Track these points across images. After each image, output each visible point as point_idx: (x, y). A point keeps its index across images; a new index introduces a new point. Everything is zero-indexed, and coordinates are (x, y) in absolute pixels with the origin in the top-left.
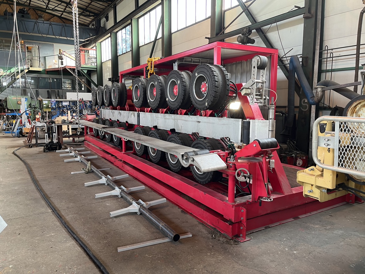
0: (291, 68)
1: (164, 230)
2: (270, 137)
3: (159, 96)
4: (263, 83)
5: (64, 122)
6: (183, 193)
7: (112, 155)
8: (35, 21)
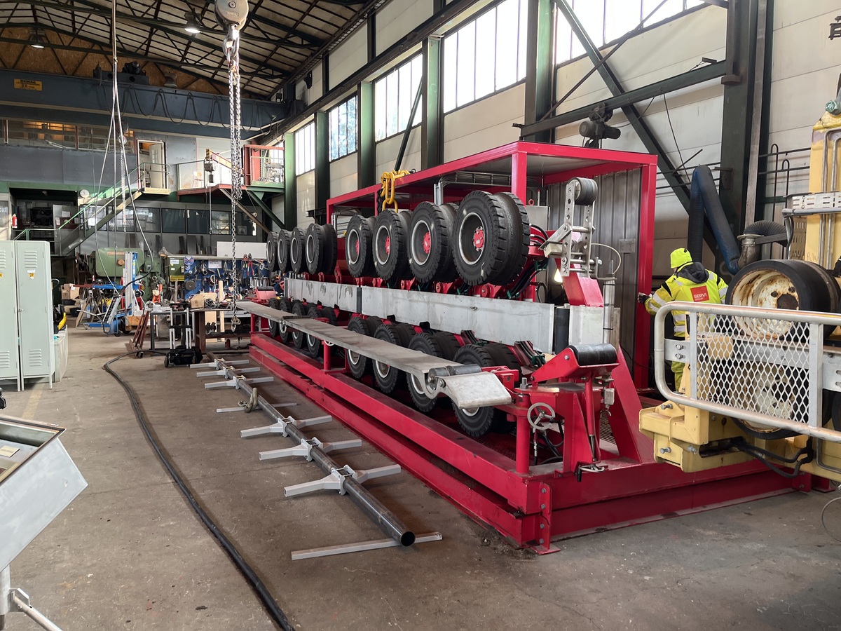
0: (697, 192)
1: (386, 523)
2: (605, 342)
3: (396, 254)
4: (588, 232)
5: (209, 304)
6: (436, 456)
7: (304, 377)
8: (158, 89)
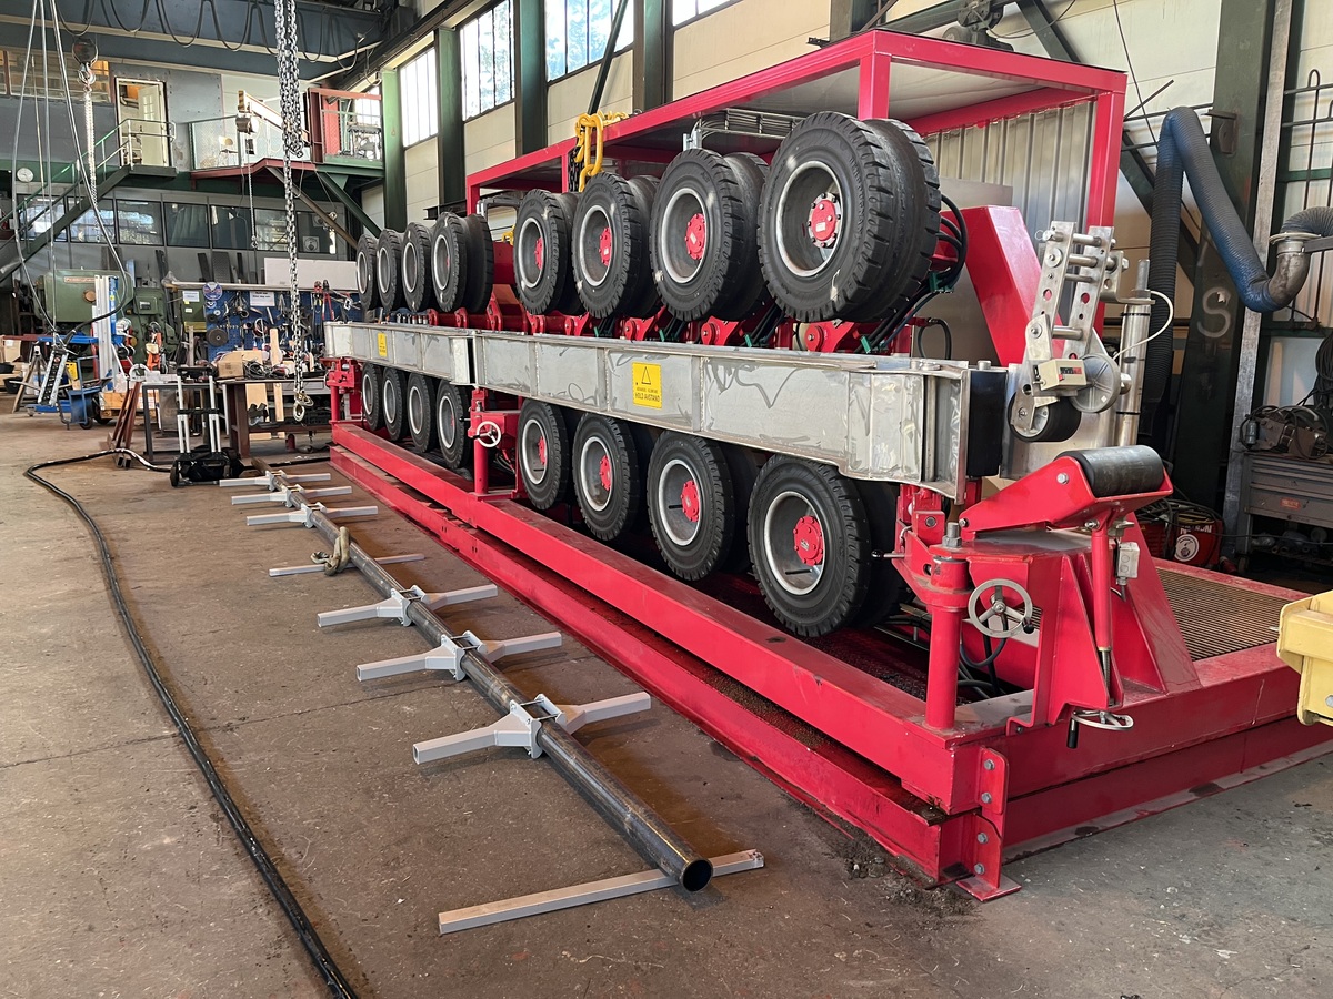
0: (1168, 159)
1: (642, 835)
2: (1122, 442)
3: (624, 264)
5: (253, 371)
6: (720, 673)
7: (436, 505)
